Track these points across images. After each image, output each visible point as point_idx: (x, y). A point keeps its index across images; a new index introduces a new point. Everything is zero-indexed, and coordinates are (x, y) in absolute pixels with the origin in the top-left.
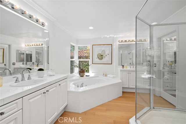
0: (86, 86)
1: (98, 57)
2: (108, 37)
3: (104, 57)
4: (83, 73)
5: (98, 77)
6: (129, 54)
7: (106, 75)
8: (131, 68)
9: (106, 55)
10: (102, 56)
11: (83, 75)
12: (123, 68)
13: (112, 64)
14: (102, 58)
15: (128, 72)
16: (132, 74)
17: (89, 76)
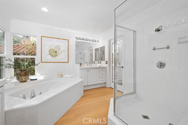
0: (41, 94)
1: (50, 54)
2: (64, 30)
3: (59, 54)
4: (26, 77)
5: (51, 79)
6: (80, 54)
7: (62, 76)
8: (87, 66)
9: (62, 52)
10: (56, 52)
11: (25, 79)
12: (81, 66)
13: (68, 62)
14: (56, 55)
15: (87, 70)
16: (90, 71)
17: (36, 79)
